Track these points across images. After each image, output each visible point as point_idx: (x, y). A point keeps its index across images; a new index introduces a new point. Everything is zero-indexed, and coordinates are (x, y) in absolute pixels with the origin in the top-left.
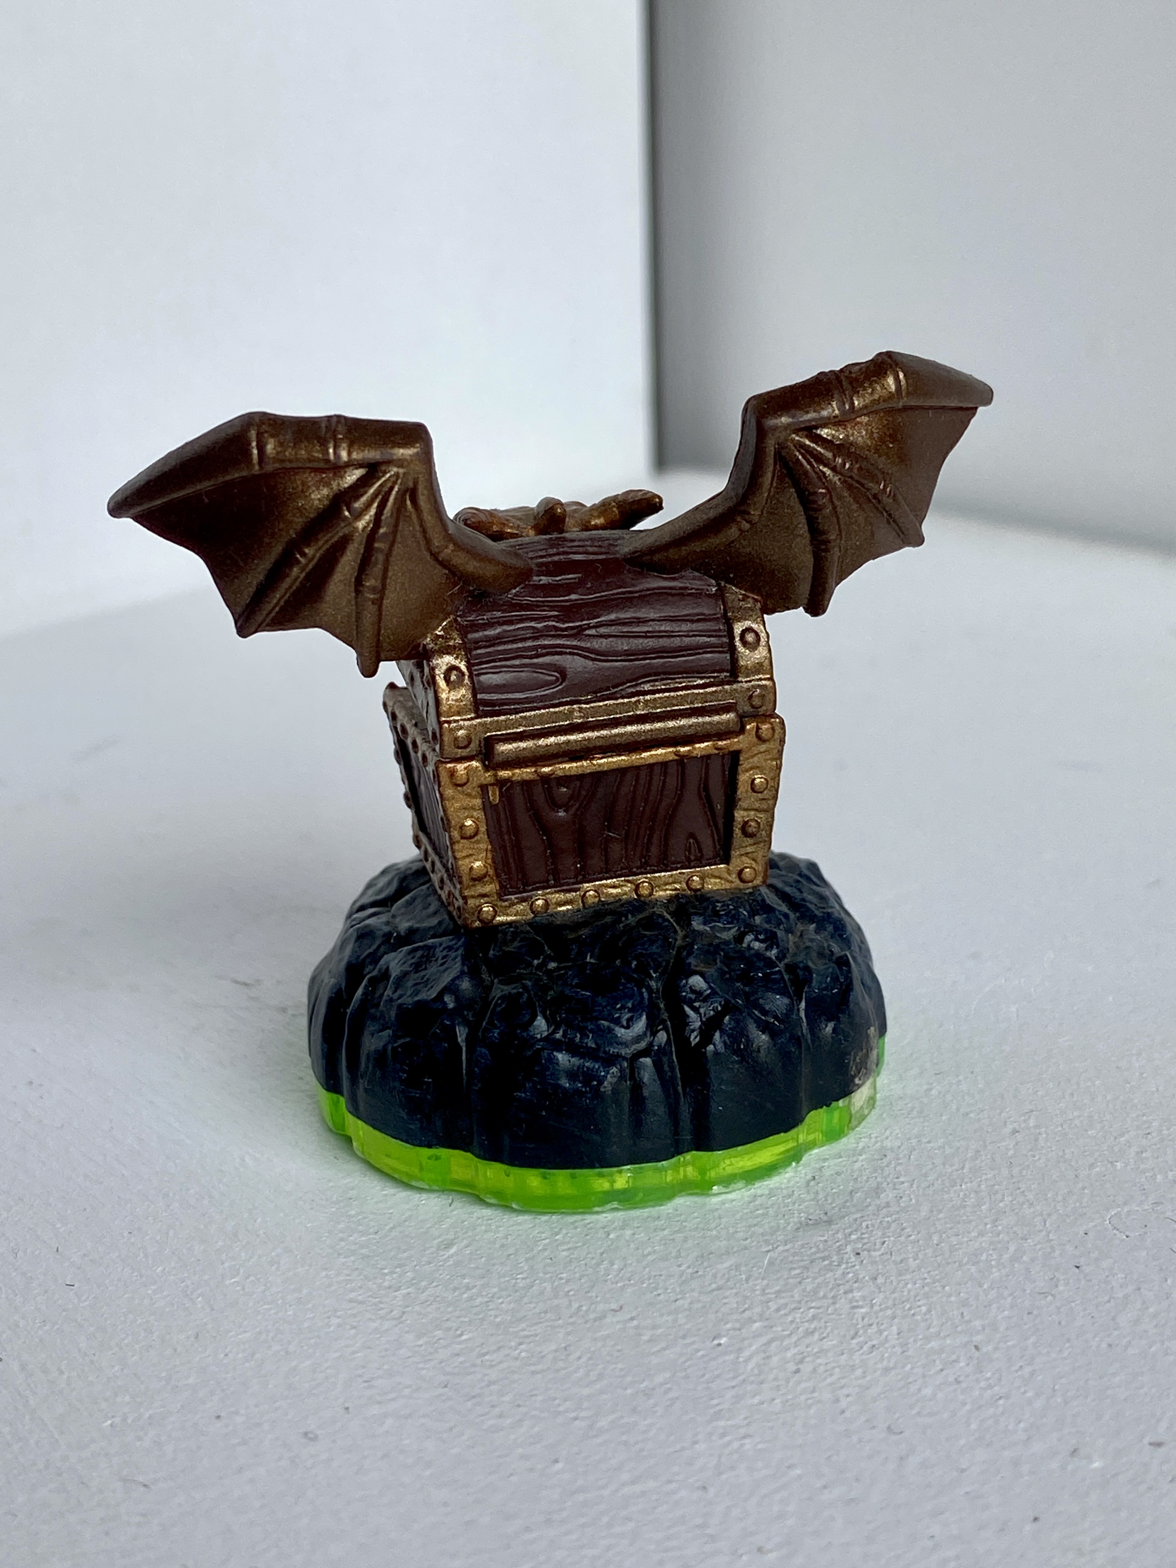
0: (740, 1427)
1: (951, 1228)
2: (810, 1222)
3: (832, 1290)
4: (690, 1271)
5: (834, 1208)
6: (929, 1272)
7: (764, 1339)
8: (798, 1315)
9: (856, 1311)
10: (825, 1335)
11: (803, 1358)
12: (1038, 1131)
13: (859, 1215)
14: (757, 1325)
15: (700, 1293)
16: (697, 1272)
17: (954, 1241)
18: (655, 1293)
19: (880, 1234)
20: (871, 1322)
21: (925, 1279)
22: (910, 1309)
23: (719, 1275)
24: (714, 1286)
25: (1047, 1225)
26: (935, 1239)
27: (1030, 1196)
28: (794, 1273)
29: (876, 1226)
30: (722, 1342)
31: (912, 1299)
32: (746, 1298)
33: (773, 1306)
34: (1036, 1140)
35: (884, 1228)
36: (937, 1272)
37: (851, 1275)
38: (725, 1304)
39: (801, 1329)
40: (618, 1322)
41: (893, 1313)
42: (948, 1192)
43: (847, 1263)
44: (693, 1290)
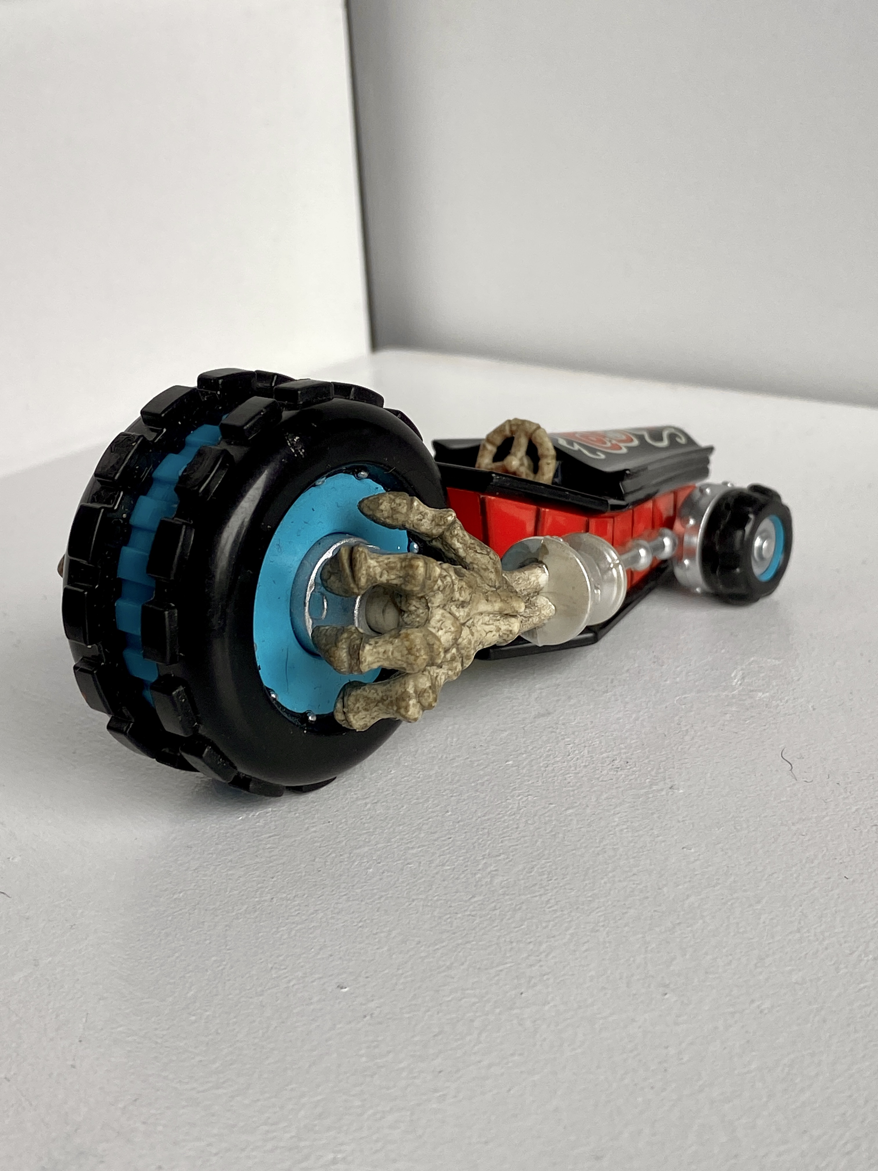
0: (525, 792)
14: (524, 756)
33: (530, 748)
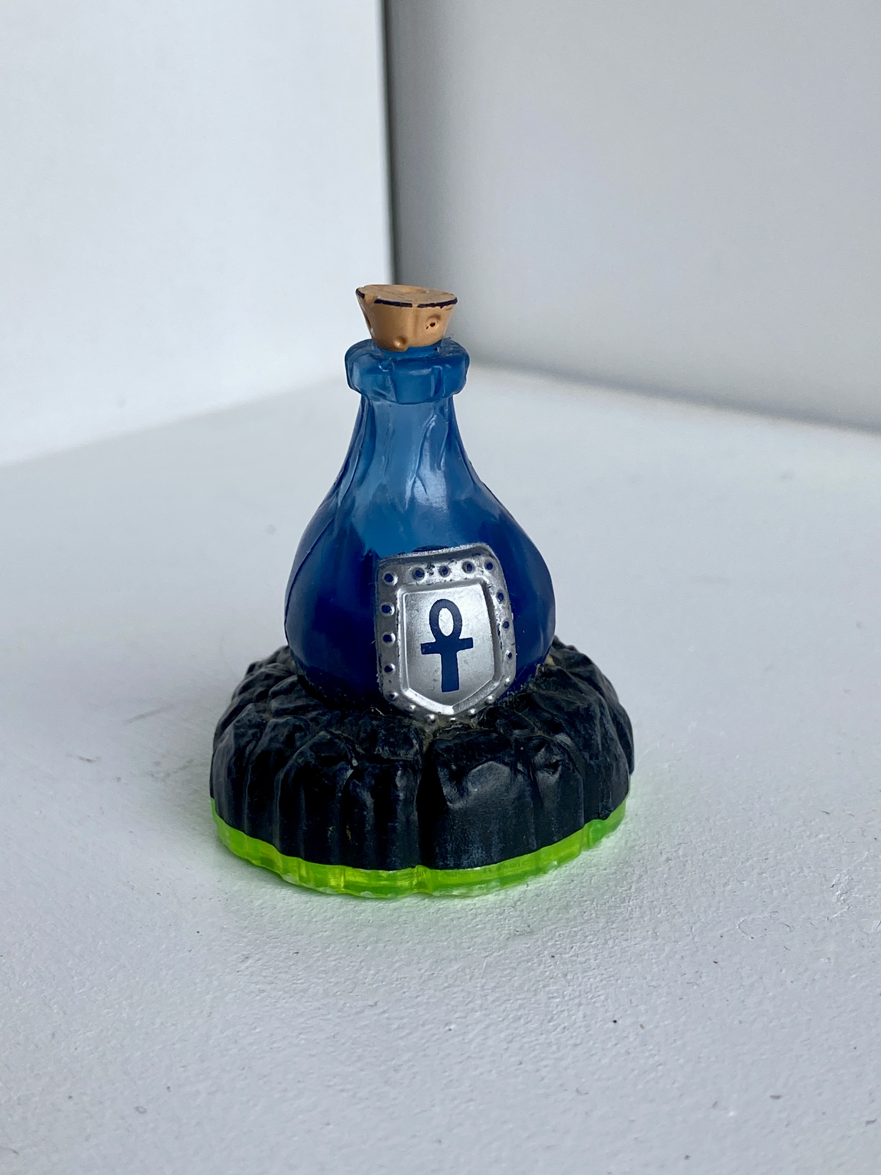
0: (466, 1093)
1: (622, 935)
2: (517, 933)
3: (533, 985)
4: (426, 973)
5: (535, 921)
6: (606, 969)
7: (483, 1025)
8: (509, 1005)
9: (552, 1000)
10: (529, 1019)
11: (514, 1038)
12: (685, 859)
13: (553, 927)
14: (478, 1013)
15: (435, 991)
16: (433, 974)
17: (625, 944)
18: (402, 991)
19: (569, 941)
20: (563, 1008)
21: (603, 974)
22: (591, 999)
23: (450, 976)
24: (446, 985)
25: (693, 931)
26: (610, 942)
27: (680, 909)
28: (505, 973)
29: (566, 936)
30: (452, 1027)
31: (593, 991)
32: (469, 993)
33: (490, 998)
34: (684, 865)
35: (573, 936)
36: (611, 969)
37: (547, 973)
38: (455, 998)
39: (511, 1016)
40: (374, 1014)
41: (580, 1001)
42: (619, 907)
43: (545, 964)
44: (429, 989)
